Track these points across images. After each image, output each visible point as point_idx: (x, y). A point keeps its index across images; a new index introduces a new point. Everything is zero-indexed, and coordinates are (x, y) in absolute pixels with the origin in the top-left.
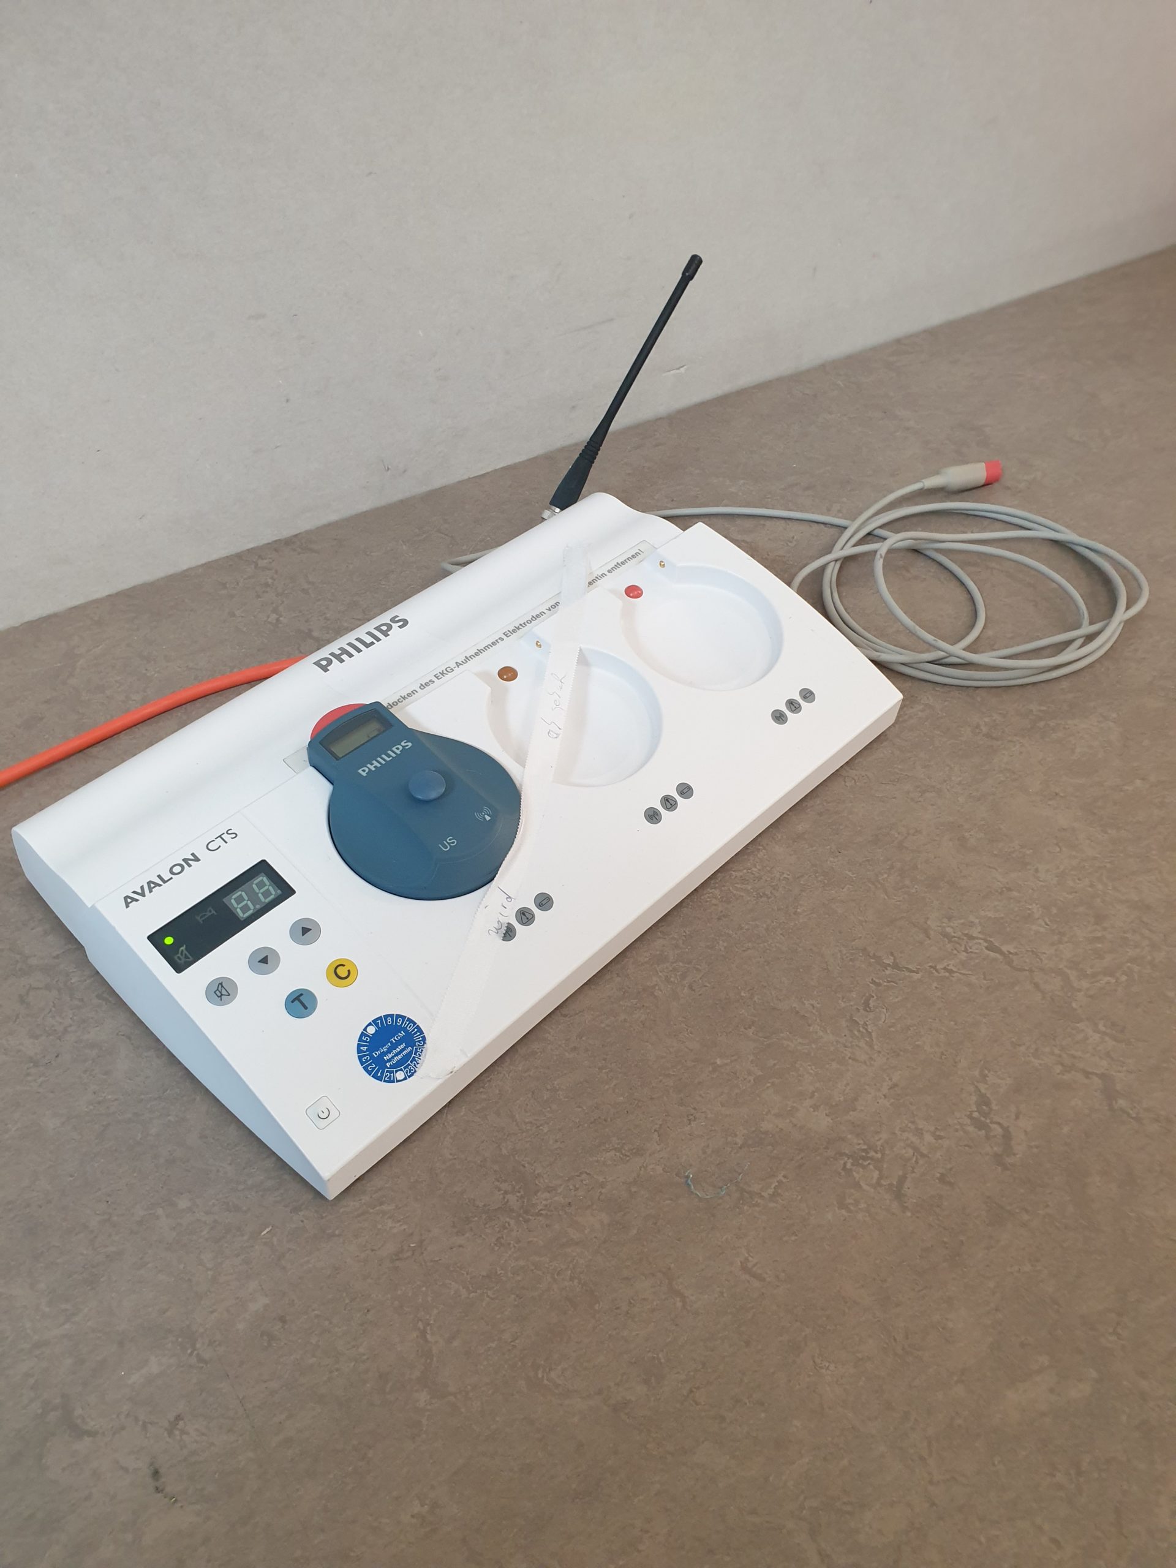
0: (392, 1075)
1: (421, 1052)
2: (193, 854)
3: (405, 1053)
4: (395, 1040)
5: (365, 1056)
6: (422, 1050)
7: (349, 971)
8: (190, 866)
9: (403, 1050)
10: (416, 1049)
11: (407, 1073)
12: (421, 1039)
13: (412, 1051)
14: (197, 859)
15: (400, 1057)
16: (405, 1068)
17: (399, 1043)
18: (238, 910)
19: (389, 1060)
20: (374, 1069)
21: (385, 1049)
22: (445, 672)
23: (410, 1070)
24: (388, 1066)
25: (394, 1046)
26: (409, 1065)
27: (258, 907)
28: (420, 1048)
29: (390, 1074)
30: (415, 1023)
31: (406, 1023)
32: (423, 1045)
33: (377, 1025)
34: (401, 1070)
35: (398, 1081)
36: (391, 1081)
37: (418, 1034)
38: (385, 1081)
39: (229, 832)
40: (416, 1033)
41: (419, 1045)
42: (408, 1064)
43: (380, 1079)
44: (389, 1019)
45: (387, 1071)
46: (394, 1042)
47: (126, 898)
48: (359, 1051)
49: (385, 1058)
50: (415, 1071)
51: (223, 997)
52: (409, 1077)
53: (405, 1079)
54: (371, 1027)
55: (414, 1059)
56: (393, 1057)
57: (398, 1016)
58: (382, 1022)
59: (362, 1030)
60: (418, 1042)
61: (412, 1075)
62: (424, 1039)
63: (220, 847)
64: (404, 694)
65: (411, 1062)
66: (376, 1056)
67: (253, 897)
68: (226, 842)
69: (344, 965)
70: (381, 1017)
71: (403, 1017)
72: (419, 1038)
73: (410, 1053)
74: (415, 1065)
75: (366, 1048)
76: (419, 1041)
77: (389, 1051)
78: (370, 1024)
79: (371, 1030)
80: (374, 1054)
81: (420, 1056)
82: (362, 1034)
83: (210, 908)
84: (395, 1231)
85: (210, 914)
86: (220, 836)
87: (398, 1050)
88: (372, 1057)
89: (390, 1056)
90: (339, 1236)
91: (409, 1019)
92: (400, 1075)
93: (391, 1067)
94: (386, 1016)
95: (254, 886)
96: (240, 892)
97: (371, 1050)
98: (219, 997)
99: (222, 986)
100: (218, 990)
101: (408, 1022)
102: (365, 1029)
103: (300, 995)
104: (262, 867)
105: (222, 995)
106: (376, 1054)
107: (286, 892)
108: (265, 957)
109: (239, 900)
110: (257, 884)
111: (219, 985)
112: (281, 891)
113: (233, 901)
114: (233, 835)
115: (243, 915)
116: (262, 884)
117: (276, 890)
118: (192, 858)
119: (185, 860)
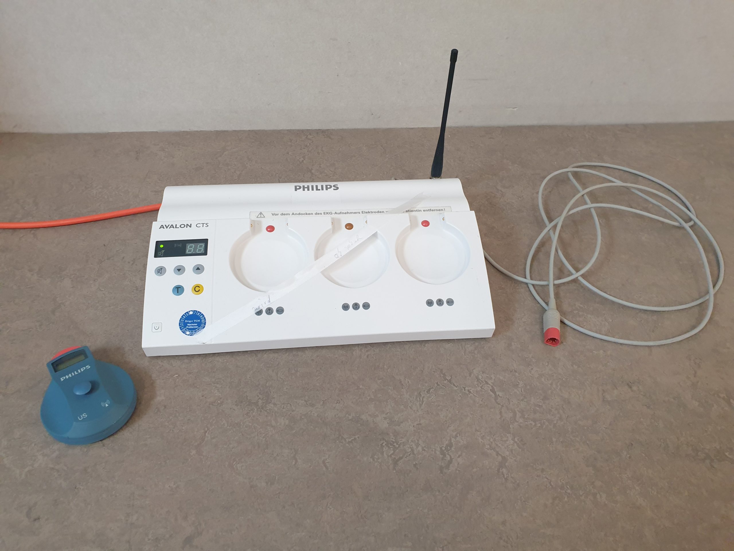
1: (200, 331)
3: (195, 327)
4: (195, 321)
5: (183, 319)
7: (199, 290)
8: (187, 227)
11: (190, 333)
14: (190, 227)
15: (192, 327)
17: (195, 323)
18: (188, 249)
19: (188, 326)
20: (182, 325)
21: (190, 322)
23: (192, 333)
25: (193, 323)
27: (194, 252)
28: (200, 329)
29: (186, 330)
30: (205, 321)
32: (202, 329)
33: (194, 313)
34: (190, 331)
35: (186, 334)
36: (184, 332)
38: (182, 331)
39: (207, 224)
40: (203, 323)
42: (193, 331)
43: (181, 329)
44: (199, 314)
47: (162, 226)
48: (182, 317)
49: (188, 324)
52: (190, 335)
53: (188, 335)
55: (196, 331)
56: (190, 326)
57: (202, 314)
58: (196, 313)
61: (192, 335)
62: (204, 327)
63: (200, 227)
67: (195, 249)
68: (203, 227)
69: (199, 287)
70: (197, 311)
71: (203, 316)
73: (197, 328)
74: (194, 333)
75: (185, 317)
76: (202, 327)
78: (192, 311)
79: (191, 313)
81: (198, 331)
82: (187, 312)
86: (203, 224)
87: (194, 325)
88: (184, 321)
91: (205, 318)
92: (188, 333)
93: (187, 328)
94: (199, 312)
95: (199, 245)
96: (193, 245)
97: (186, 319)
100: (160, 270)
101: (203, 319)
102: (189, 311)
103: (180, 288)
104: (205, 241)
105: (159, 272)
106: (186, 321)
107: (205, 253)
108: (181, 269)
109: (191, 247)
110: (200, 245)
111: (162, 269)
112: (204, 252)
113: (189, 246)
114: (207, 226)
115: (187, 252)
116: (201, 246)
117: (202, 251)
118: (190, 225)
119: (187, 225)
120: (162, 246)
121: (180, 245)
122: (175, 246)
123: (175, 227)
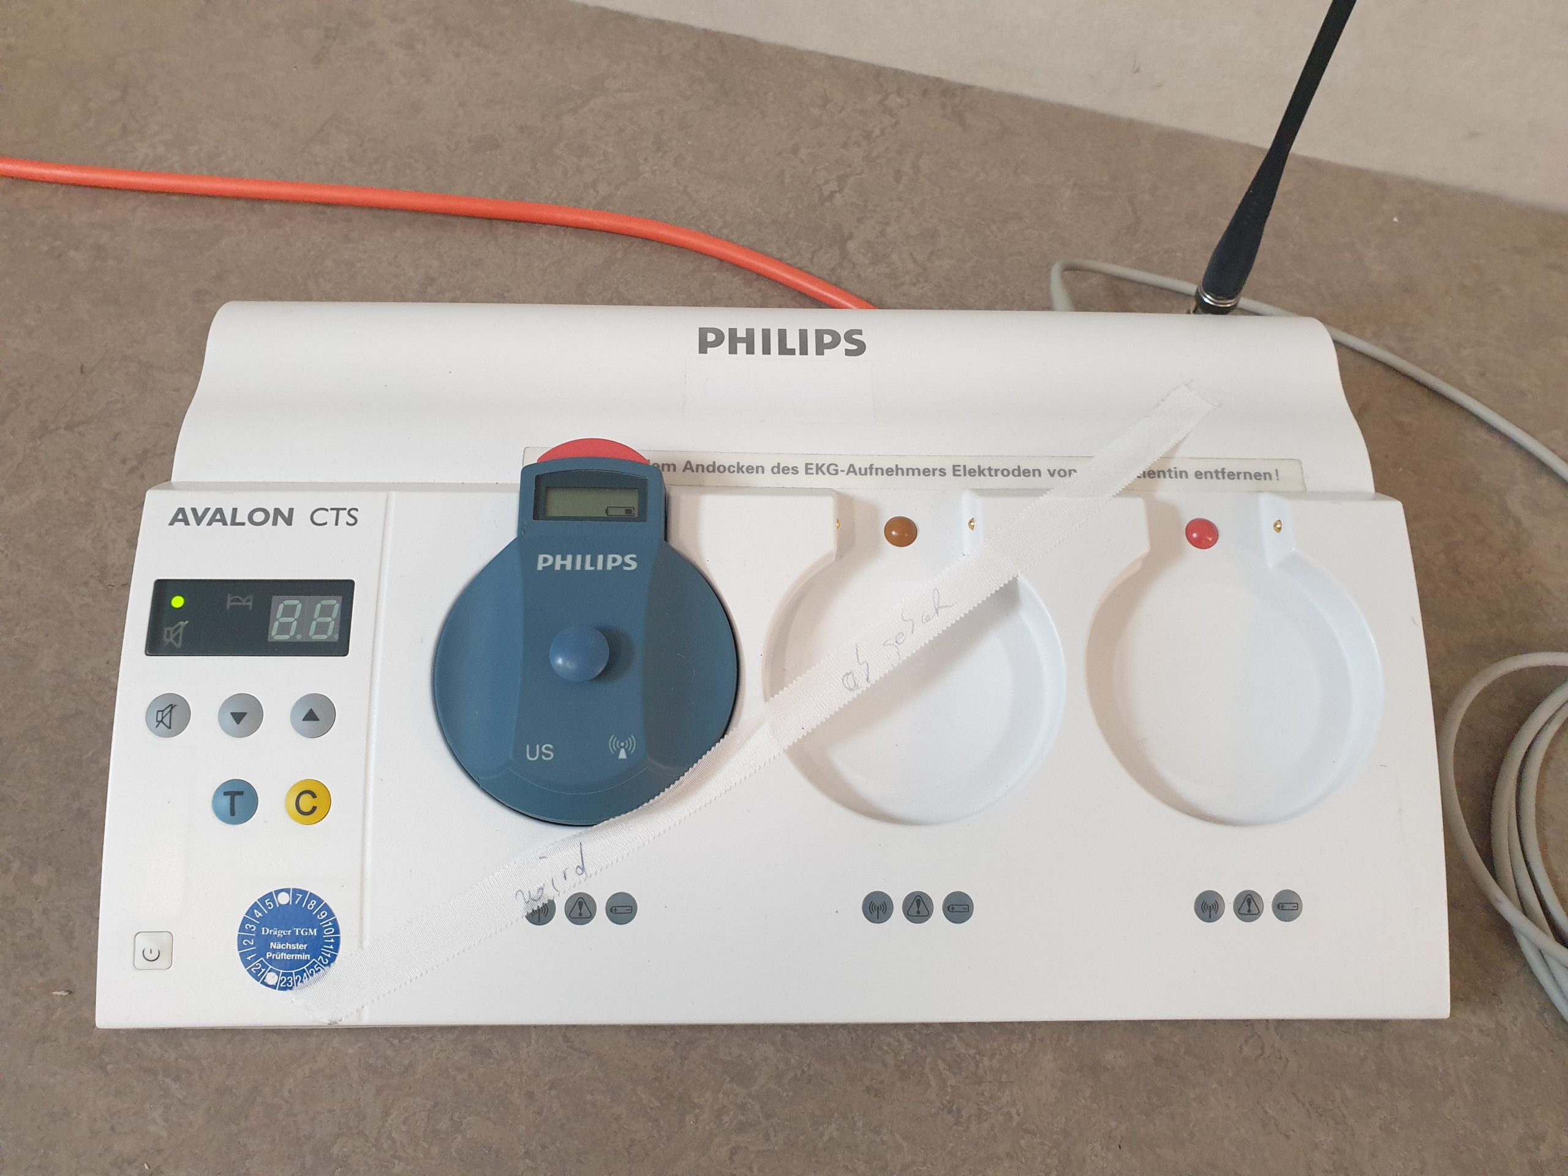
0: (263, 970)
1: (316, 972)
2: (291, 510)
3: (298, 956)
4: (299, 931)
5: (252, 923)
6: (319, 970)
7: (314, 808)
8: (275, 523)
9: (299, 952)
10: (314, 963)
11: (281, 982)
12: (329, 956)
13: (308, 961)
14: (289, 521)
15: (288, 956)
16: (283, 974)
17: (301, 940)
18: (276, 624)
19: (272, 952)
20: (249, 946)
21: (280, 933)
22: (824, 469)
23: (287, 982)
24: (268, 956)
25: (293, 939)
26: (291, 974)
27: (299, 637)
28: (319, 966)
29: (262, 967)
30: (337, 931)
31: (328, 923)
32: (325, 965)
33: (294, 898)
34: (278, 973)
35: (263, 983)
36: (258, 976)
37: (331, 947)
38: (249, 971)
39: (353, 513)
40: (330, 944)
41: (320, 961)
43: (246, 963)
44: (313, 903)
45: (261, 962)
46: (297, 934)
47: (181, 510)
48: (250, 912)
49: (272, 944)
50: (291, 988)
51: (161, 724)
52: (281, 989)
53: (274, 987)
54: (287, 895)
55: (302, 973)
56: (281, 951)
57: (326, 907)
58: (303, 899)
59: (272, 890)
60: (323, 955)
61: (284, 989)
62: (333, 958)
63: (325, 524)
64: (745, 463)
65: (296, 974)
66: (263, 933)
67: (304, 623)
68: (337, 524)
69: (314, 796)
70: (307, 892)
71: (331, 914)
72: (328, 953)
73: (305, 963)
74: (297, 981)
75: (260, 914)
76: (325, 957)
77: (283, 940)
78: (287, 891)
79: (284, 899)
80: (263, 929)
81: (312, 975)
82: (269, 895)
83: (251, 597)
84: (152, 1128)
85: (245, 604)
86: (338, 510)
87: (294, 947)
88: (259, 931)
89: (280, 946)
90: (107, 1074)
91: (335, 922)
92: (272, 978)
93: (270, 960)
94: (313, 896)
95: (319, 606)
96: (297, 602)
97: (264, 922)
98: (157, 721)
99: (171, 711)
100: (163, 711)
101: (330, 924)
102: (278, 892)
103: (241, 793)
104: (343, 589)
105: (162, 721)
106: (266, 931)
107: (339, 647)
108: (245, 714)
109: (289, 611)
110: (323, 606)
111: (172, 706)
112: (336, 637)
113: (281, 607)
114: (352, 521)
115: (275, 635)
116: (326, 611)
117: (331, 634)
118: (286, 514)
119: (277, 511)
120: (178, 602)
121: (248, 601)
122: (229, 604)
123: (229, 520)
